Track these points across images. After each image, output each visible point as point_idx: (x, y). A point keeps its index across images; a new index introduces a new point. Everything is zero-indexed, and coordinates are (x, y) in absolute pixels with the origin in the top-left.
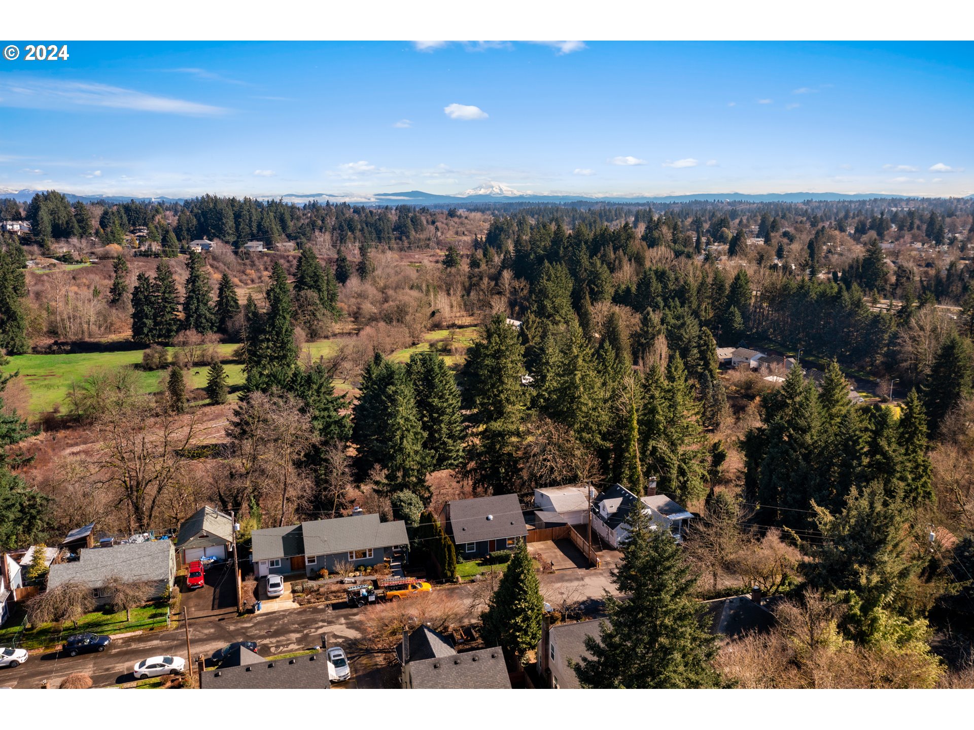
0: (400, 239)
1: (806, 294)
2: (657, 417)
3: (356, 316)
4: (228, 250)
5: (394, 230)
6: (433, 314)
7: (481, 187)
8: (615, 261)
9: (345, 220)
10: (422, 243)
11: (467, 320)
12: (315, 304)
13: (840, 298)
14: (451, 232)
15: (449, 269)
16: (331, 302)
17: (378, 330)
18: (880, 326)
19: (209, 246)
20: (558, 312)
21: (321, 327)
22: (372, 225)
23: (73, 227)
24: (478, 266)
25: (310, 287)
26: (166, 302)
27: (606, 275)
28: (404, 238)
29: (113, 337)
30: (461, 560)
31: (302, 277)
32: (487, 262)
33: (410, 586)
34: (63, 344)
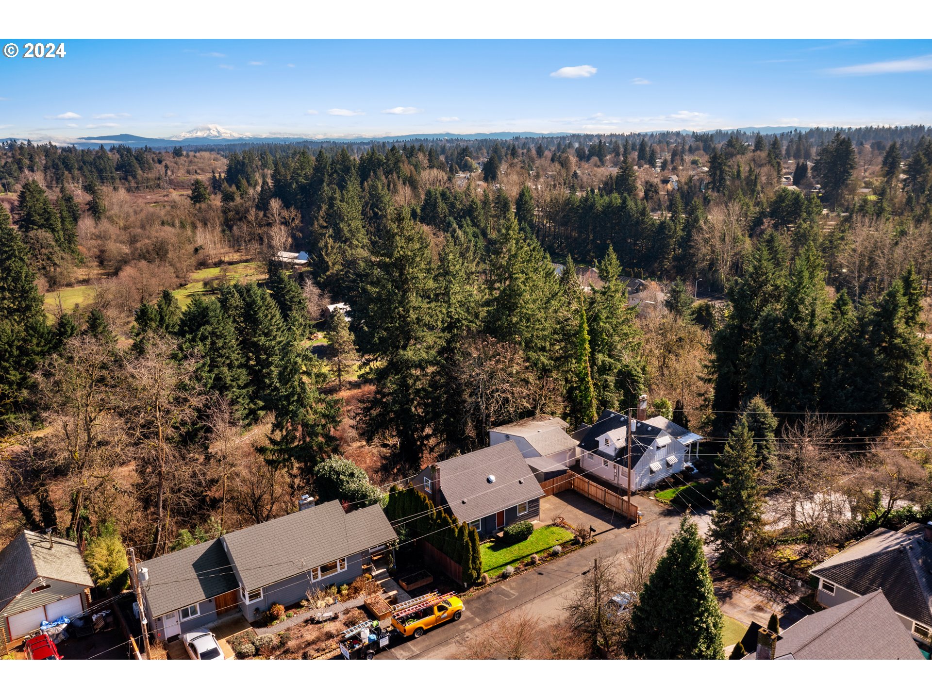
1: (593, 206)
3: (101, 259)
5: (117, 170)
6: (196, 251)
9: (59, 158)
10: (152, 183)
11: (236, 257)
12: (49, 246)
13: (625, 207)
14: (182, 171)
15: (198, 205)
16: (69, 243)
17: (140, 270)
18: (667, 232)
20: (354, 236)
21: (61, 273)
24: (233, 200)
25: (41, 227)
31: (29, 215)
32: (241, 195)
33: (436, 608)
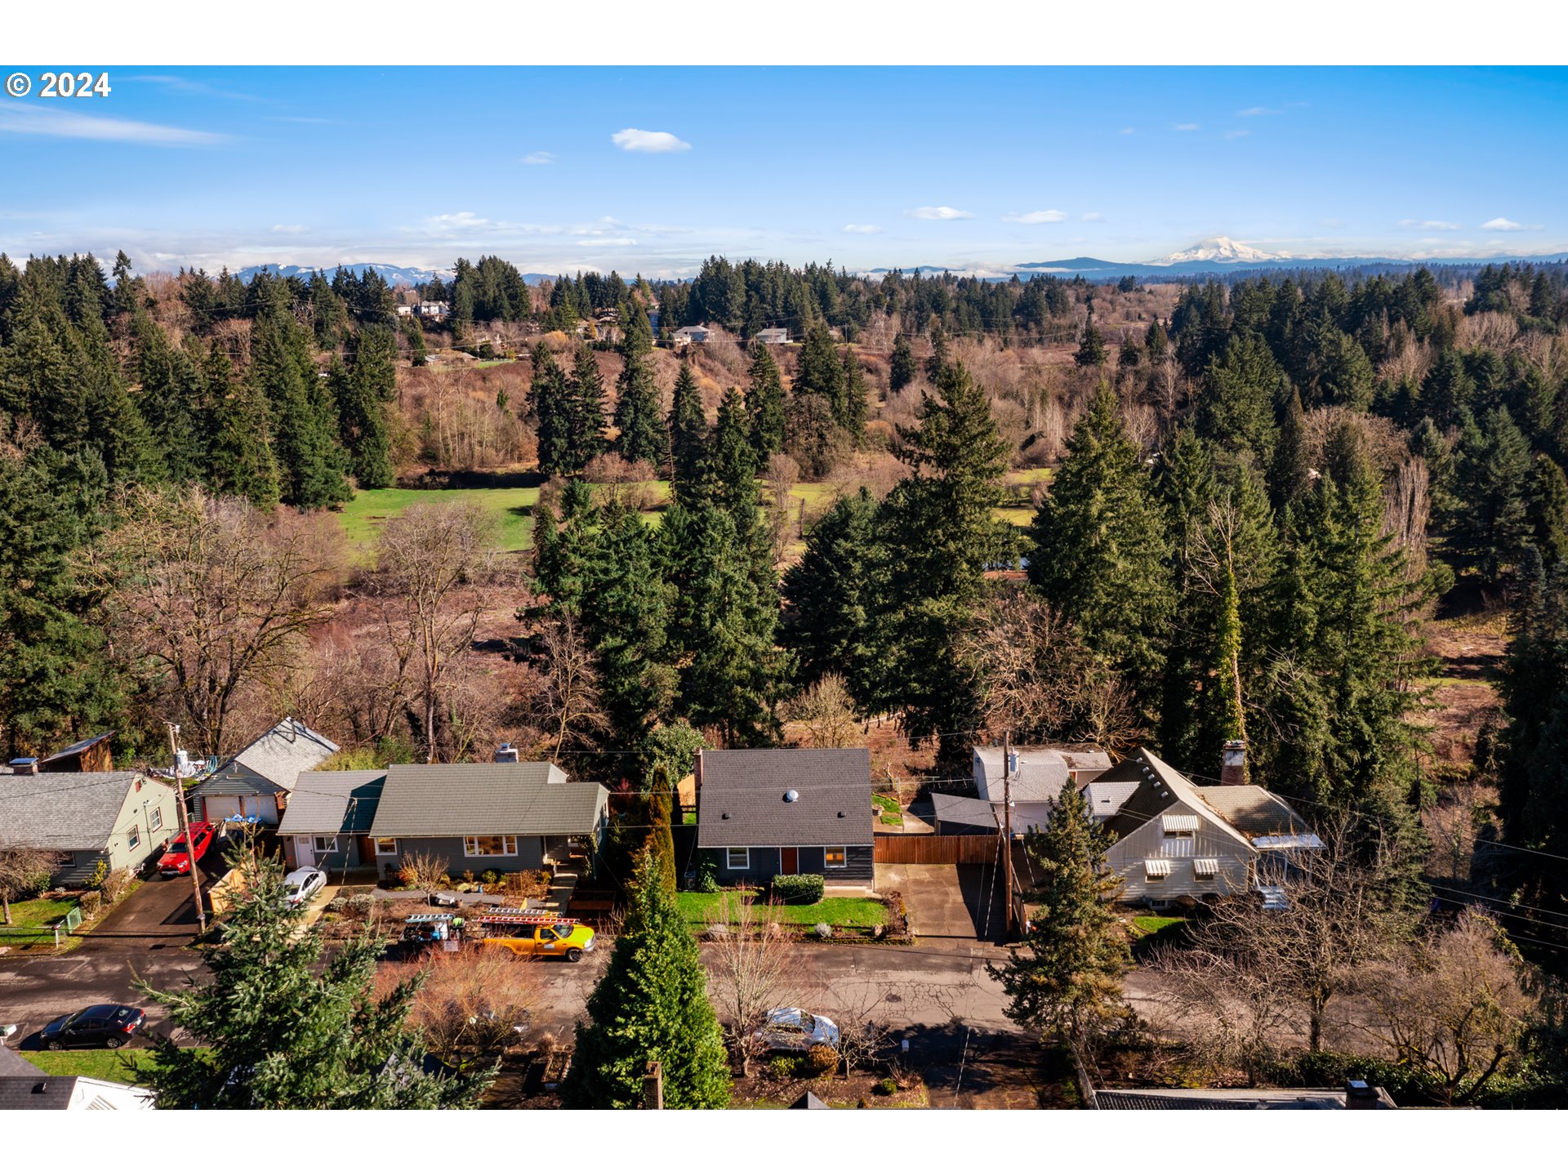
0: (1025, 327)
2: (1297, 605)
4: (732, 340)
6: (1031, 440)
7: (1197, 248)
8: (1388, 342)
9: (928, 296)
10: (1063, 333)
12: (824, 418)
14: (1116, 315)
15: (1084, 368)
16: (853, 415)
19: (703, 335)
20: (1240, 428)
21: (832, 458)
22: (977, 302)
23: (501, 306)
24: (1135, 362)
25: (819, 390)
26: (588, 411)
27: (1359, 365)
28: (1032, 325)
29: (517, 467)
30: (712, 885)
31: (807, 373)
33: (538, 932)
34: (440, 474)
